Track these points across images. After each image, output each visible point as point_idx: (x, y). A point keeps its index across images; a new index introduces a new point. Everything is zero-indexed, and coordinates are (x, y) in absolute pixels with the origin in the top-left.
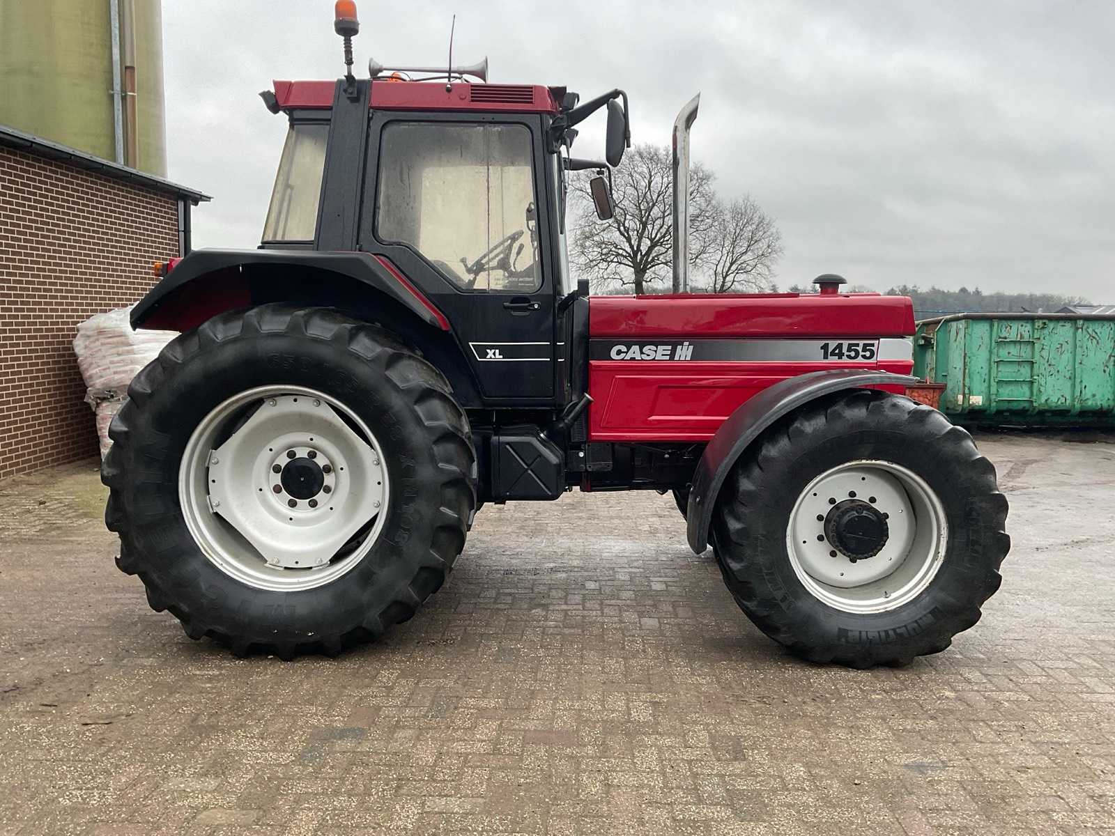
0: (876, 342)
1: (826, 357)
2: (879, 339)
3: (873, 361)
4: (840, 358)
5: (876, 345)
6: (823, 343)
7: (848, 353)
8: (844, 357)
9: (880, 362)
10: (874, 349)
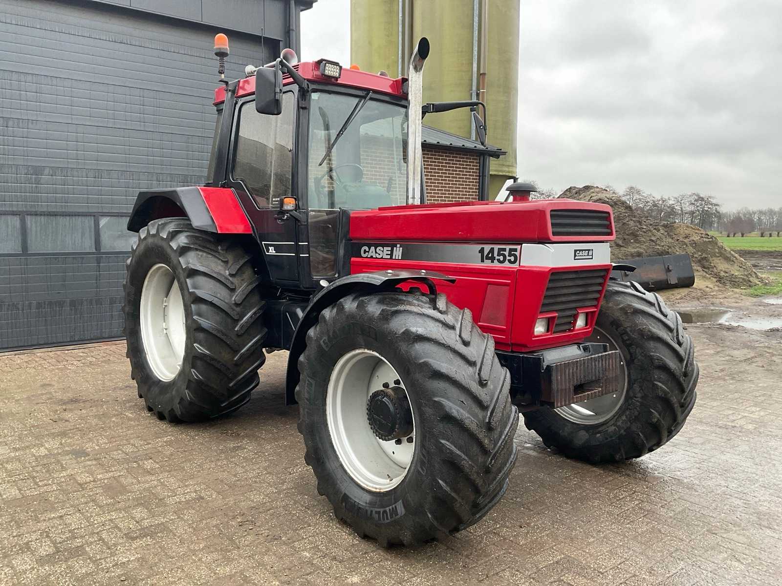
0: (518, 247)
1: (482, 261)
2: (522, 244)
3: (516, 265)
4: (492, 262)
5: (519, 250)
6: (479, 247)
7: (498, 258)
8: (496, 261)
9: (523, 267)
10: (517, 254)
